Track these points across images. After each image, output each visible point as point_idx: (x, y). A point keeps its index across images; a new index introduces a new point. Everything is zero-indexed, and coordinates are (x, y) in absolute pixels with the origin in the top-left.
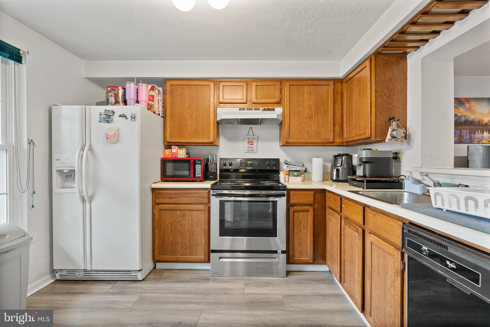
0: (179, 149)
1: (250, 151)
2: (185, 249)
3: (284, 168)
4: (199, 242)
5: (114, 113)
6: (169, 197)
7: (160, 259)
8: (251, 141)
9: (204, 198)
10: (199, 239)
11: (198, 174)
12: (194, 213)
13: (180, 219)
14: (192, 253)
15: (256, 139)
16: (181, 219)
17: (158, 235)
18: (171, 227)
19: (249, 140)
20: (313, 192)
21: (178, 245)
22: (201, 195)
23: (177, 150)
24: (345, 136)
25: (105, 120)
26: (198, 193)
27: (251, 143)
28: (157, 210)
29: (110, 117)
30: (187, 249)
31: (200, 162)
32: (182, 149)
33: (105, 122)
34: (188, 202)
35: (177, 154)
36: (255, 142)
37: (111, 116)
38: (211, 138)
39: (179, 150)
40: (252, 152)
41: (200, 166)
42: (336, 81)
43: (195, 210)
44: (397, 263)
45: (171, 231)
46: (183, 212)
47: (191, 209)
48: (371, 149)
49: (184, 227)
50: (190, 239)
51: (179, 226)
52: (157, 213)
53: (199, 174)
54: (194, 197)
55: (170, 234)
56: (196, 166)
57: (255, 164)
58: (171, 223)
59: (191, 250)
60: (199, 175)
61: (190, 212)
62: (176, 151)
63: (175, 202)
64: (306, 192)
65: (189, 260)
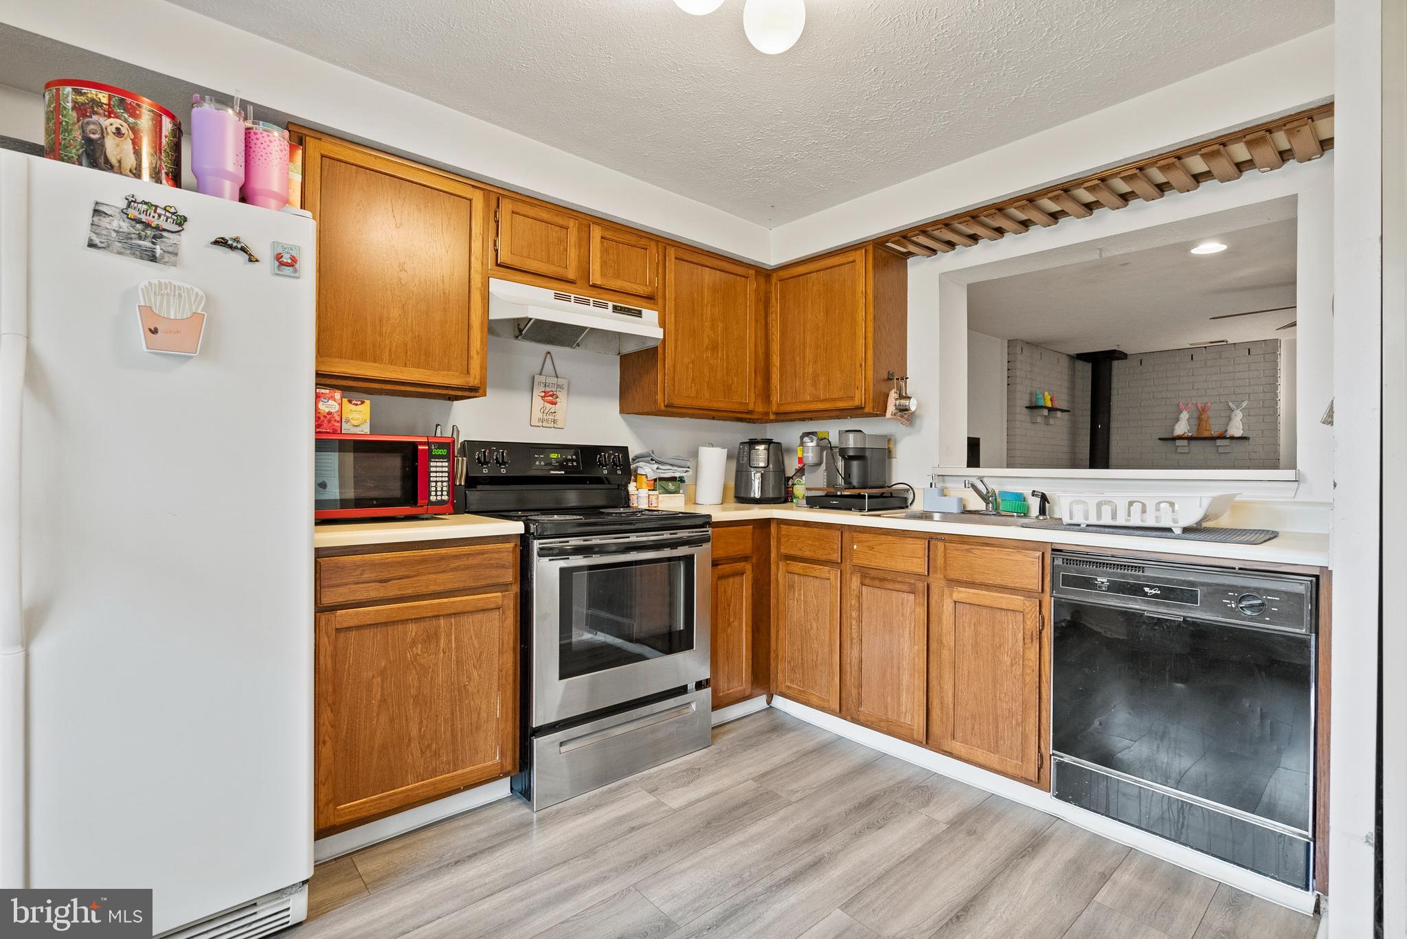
0: (350, 401)
1: (547, 421)
2: (436, 754)
3: (647, 470)
4: (484, 715)
5: (181, 221)
6: (377, 578)
7: (338, 821)
8: (551, 393)
9: (503, 567)
10: (484, 707)
11: (439, 493)
12: (469, 622)
13: (419, 652)
14: (460, 758)
15: (565, 387)
16: (422, 651)
17: (330, 729)
18: (382, 689)
19: (547, 389)
20: (752, 526)
21: (409, 745)
22: (491, 559)
23: (341, 405)
24: (775, 398)
25: (126, 246)
26: (483, 554)
27: (550, 398)
28: (327, 634)
29: (162, 237)
30: (443, 751)
31: (444, 452)
32: (363, 403)
33: (129, 252)
34: (450, 586)
35: (338, 418)
36: (562, 396)
37: (165, 234)
38: (472, 372)
39: (347, 407)
40: (552, 425)
41: (446, 464)
42: (763, 273)
43: (472, 612)
44: (1031, 620)
45: (384, 700)
46: (427, 624)
47: (460, 608)
48: (860, 431)
49: (432, 679)
50: (452, 714)
51: (412, 678)
52: (327, 643)
53: (442, 491)
54: (467, 568)
55: (378, 715)
56: (432, 464)
57: (570, 460)
58: (382, 673)
59: (454, 751)
60: (442, 495)
61: (453, 620)
62: (337, 407)
63: (400, 593)
64: (741, 528)
65: (450, 785)
